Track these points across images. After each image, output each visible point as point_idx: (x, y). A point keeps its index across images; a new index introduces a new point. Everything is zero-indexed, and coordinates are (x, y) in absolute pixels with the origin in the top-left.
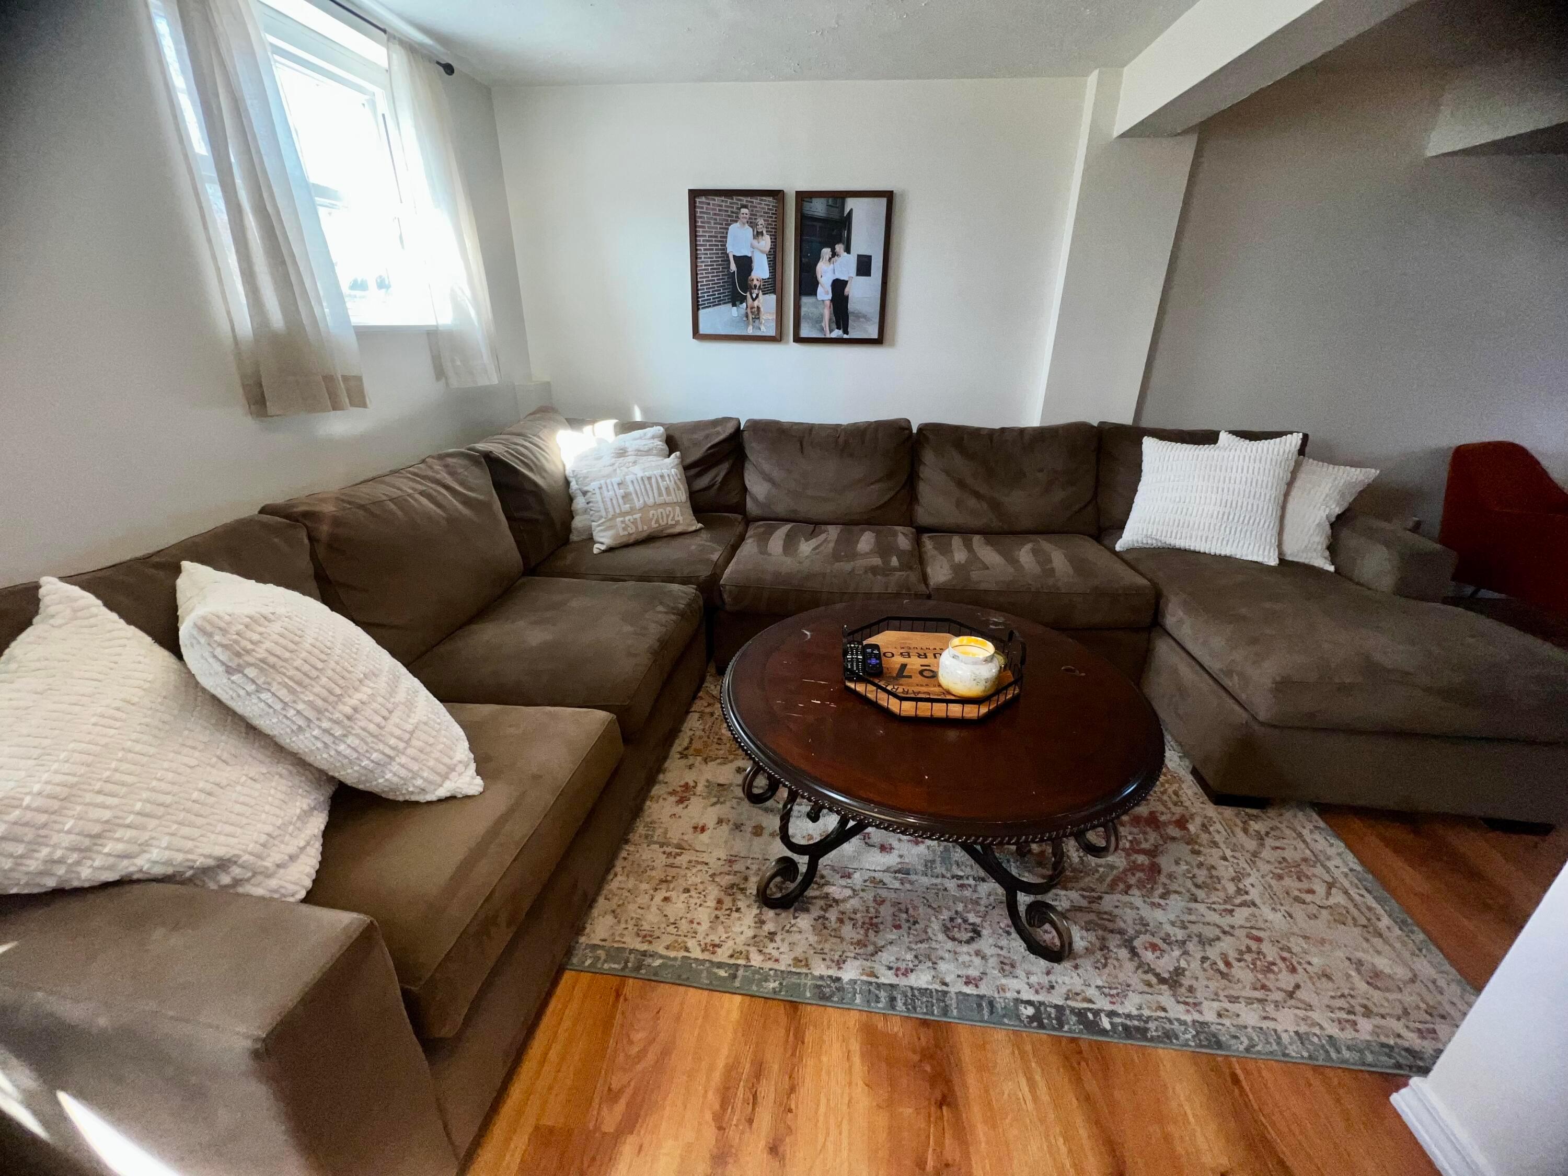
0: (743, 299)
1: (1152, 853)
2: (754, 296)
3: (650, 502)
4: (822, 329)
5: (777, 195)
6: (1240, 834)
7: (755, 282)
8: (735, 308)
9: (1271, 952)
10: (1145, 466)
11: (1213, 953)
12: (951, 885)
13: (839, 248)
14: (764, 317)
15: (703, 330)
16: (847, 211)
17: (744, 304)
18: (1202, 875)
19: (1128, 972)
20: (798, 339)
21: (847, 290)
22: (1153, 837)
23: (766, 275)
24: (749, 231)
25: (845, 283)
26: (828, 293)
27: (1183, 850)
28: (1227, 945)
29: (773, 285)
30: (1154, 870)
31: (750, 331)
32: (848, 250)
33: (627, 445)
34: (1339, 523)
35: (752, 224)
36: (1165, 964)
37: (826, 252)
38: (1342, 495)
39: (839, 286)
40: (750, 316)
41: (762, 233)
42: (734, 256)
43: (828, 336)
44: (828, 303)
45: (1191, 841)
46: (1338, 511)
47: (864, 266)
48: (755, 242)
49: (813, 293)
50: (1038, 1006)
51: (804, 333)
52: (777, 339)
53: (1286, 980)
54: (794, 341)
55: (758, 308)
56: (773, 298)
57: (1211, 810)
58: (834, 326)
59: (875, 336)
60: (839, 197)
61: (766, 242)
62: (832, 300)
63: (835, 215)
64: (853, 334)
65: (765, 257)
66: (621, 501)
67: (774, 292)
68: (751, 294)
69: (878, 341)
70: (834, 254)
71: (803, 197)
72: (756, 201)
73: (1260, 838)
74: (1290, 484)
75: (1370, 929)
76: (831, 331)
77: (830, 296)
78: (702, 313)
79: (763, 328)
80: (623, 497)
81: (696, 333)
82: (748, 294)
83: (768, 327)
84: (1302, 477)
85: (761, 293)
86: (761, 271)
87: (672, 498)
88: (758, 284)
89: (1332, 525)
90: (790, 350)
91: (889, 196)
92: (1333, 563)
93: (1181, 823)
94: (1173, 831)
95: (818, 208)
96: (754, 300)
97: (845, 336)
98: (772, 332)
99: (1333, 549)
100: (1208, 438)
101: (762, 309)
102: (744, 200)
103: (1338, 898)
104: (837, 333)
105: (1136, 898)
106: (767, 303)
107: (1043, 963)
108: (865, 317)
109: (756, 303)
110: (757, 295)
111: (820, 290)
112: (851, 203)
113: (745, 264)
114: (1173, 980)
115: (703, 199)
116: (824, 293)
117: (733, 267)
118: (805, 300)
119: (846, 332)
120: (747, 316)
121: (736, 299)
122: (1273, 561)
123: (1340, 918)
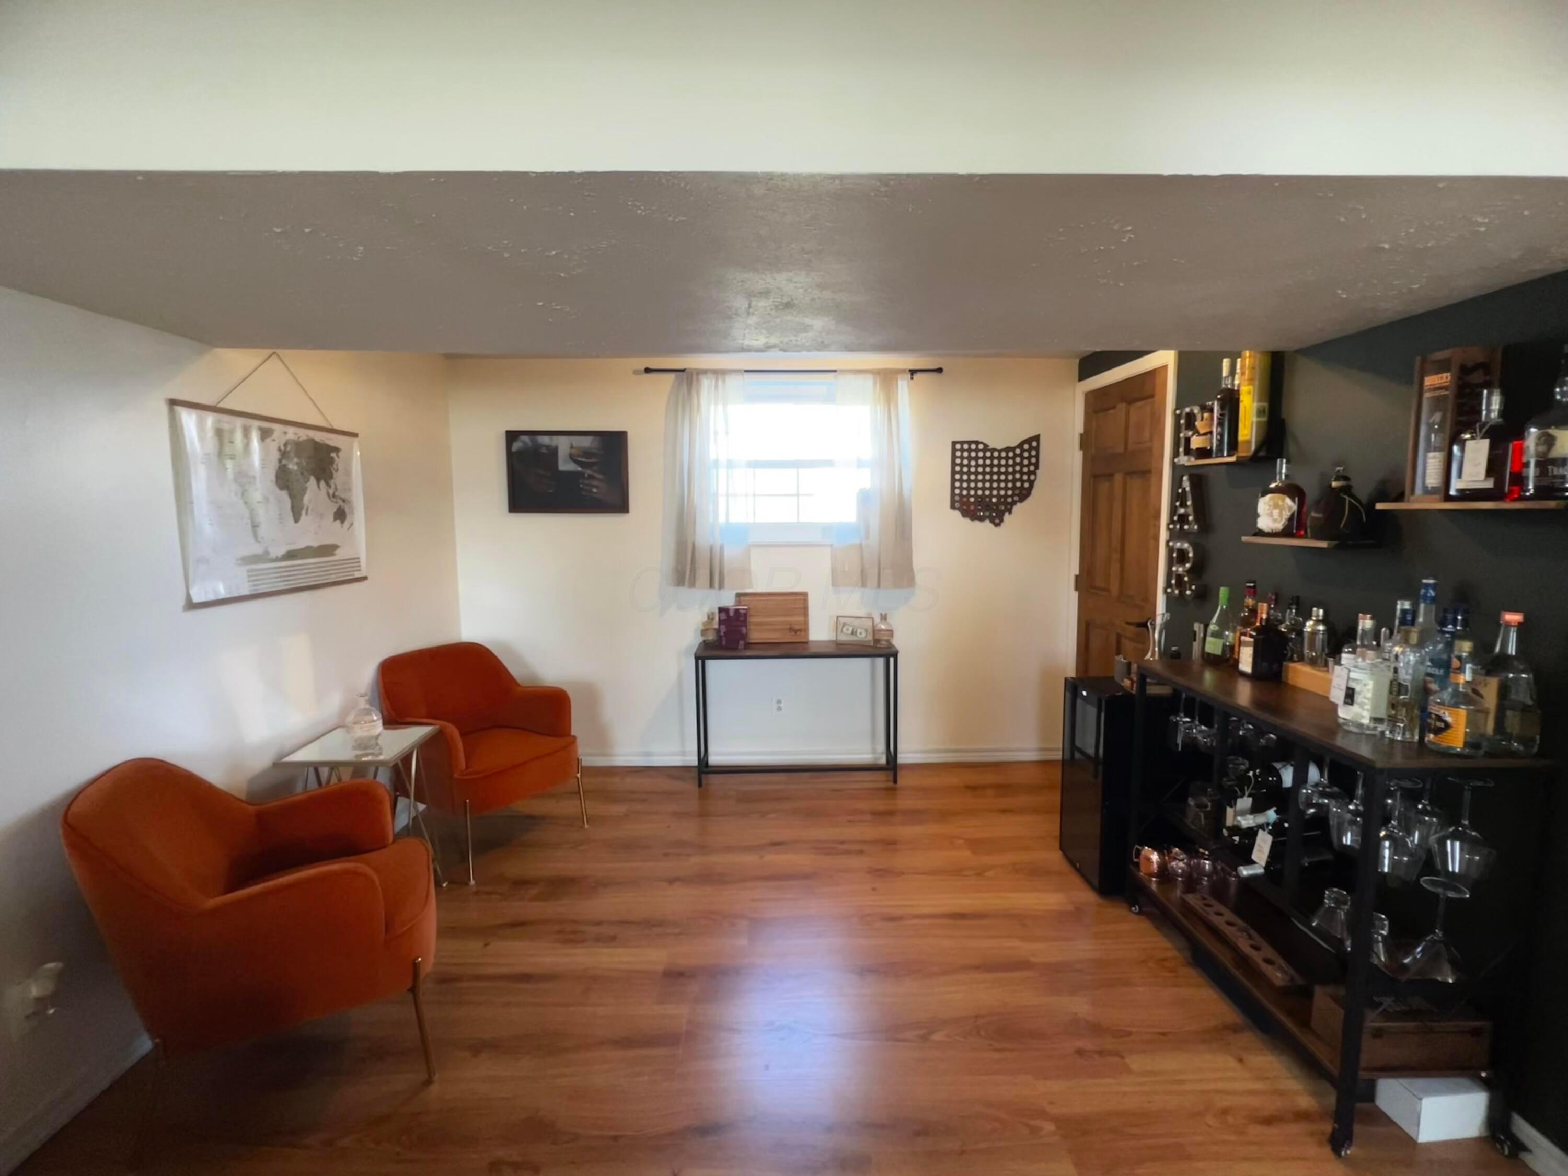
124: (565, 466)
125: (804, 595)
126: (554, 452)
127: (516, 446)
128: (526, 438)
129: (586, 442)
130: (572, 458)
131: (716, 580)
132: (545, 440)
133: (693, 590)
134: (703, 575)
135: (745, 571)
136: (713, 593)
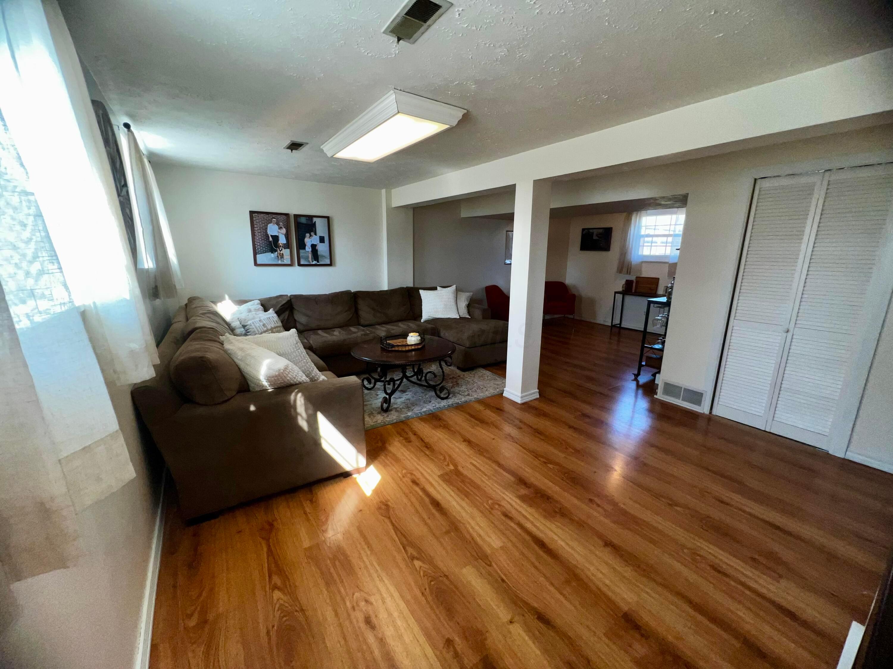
0: (276, 251)
1: (456, 382)
2: (280, 249)
3: (273, 326)
4: (309, 261)
5: (287, 215)
6: (470, 375)
7: (281, 245)
8: (273, 254)
9: (482, 387)
10: (422, 298)
11: (473, 390)
12: (420, 398)
13: (312, 234)
14: (285, 257)
15: (259, 262)
16: (314, 221)
17: (277, 253)
18: (467, 382)
19: (460, 396)
20: (300, 265)
21: (317, 247)
22: (455, 380)
23: (285, 242)
24: (276, 227)
25: (316, 245)
26: (309, 249)
27: (462, 380)
28: (475, 388)
29: (288, 246)
30: (458, 384)
31: (280, 262)
32: (316, 234)
33: (250, 307)
34: (468, 306)
35: (278, 224)
36: (466, 394)
37: (308, 235)
38: (467, 299)
39: (314, 247)
40: (280, 257)
41: (282, 228)
42: (271, 236)
43: (311, 263)
44: (310, 252)
45: (462, 378)
46: (467, 303)
47: (322, 240)
48: (279, 231)
49: (304, 248)
50: (448, 405)
51: (302, 262)
52: (291, 265)
53: (486, 389)
54: (298, 265)
55: (283, 254)
56: (288, 251)
57: (464, 373)
58: (313, 260)
59: (329, 263)
60: (310, 217)
61: (284, 231)
62: (312, 251)
63: (310, 223)
64: (321, 263)
65: (284, 236)
66: (263, 327)
67: (289, 248)
68: (279, 249)
69: (330, 265)
70: (311, 236)
71: (296, 216)
72: (279, 216)
73: (474, 374)
74: (456, 298)
75: (495, 380)
76: (312, 262)
77: (311, 250)
78: (258, 256)
79: (285, 261)
80: (263, 325)
81: (256, 264)
82: (278, 249)
83: (287, 260)
84: (458, 296)
85: (283, 249)
86: (282, 240)
87: (277, 325)
88: (282, 245)
89: (467, 307)
90: (297, 269)
91: (328, 218)
92: (470, 316)
93: (459, 376)
94: (458, 378)
95: (303, 220)
96: (280, 251)
97: (318, 263)
98: (289, 263)
99: (469, 312)
100: (435, 289)
101: (284, 254)
102: (274, 216)
103: (489, 378)
104: (314, 262)
105: (457, 388)
106: (286, 252)
107: (445, 400)
108: (324, 256)
109: (281, 252)
110: (282, 249)
111: (306, 247)
112: (315, 219)
113: (276, 238)
114: (468, 395)
115: (256, 214)
116: (308, 249)
117: (271, 239)
118: (301, 251)
119: (318, 262)
120: (278, 257)
121: (273, 251)
122: (458, 317)
123: (490, 380)
124: (595, 237)
125: (658, 279)
126: (593, 233)
127: (584, 232)
128: (586, 230)
129: (601, 231)
130: (597, 235)
131: (629, 272)
132: (591, 231)
133: (620, 274)
134: (625, 270)
135: (640, 271)
136: (628, 276)
